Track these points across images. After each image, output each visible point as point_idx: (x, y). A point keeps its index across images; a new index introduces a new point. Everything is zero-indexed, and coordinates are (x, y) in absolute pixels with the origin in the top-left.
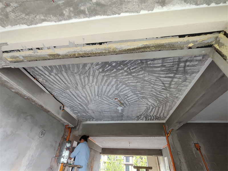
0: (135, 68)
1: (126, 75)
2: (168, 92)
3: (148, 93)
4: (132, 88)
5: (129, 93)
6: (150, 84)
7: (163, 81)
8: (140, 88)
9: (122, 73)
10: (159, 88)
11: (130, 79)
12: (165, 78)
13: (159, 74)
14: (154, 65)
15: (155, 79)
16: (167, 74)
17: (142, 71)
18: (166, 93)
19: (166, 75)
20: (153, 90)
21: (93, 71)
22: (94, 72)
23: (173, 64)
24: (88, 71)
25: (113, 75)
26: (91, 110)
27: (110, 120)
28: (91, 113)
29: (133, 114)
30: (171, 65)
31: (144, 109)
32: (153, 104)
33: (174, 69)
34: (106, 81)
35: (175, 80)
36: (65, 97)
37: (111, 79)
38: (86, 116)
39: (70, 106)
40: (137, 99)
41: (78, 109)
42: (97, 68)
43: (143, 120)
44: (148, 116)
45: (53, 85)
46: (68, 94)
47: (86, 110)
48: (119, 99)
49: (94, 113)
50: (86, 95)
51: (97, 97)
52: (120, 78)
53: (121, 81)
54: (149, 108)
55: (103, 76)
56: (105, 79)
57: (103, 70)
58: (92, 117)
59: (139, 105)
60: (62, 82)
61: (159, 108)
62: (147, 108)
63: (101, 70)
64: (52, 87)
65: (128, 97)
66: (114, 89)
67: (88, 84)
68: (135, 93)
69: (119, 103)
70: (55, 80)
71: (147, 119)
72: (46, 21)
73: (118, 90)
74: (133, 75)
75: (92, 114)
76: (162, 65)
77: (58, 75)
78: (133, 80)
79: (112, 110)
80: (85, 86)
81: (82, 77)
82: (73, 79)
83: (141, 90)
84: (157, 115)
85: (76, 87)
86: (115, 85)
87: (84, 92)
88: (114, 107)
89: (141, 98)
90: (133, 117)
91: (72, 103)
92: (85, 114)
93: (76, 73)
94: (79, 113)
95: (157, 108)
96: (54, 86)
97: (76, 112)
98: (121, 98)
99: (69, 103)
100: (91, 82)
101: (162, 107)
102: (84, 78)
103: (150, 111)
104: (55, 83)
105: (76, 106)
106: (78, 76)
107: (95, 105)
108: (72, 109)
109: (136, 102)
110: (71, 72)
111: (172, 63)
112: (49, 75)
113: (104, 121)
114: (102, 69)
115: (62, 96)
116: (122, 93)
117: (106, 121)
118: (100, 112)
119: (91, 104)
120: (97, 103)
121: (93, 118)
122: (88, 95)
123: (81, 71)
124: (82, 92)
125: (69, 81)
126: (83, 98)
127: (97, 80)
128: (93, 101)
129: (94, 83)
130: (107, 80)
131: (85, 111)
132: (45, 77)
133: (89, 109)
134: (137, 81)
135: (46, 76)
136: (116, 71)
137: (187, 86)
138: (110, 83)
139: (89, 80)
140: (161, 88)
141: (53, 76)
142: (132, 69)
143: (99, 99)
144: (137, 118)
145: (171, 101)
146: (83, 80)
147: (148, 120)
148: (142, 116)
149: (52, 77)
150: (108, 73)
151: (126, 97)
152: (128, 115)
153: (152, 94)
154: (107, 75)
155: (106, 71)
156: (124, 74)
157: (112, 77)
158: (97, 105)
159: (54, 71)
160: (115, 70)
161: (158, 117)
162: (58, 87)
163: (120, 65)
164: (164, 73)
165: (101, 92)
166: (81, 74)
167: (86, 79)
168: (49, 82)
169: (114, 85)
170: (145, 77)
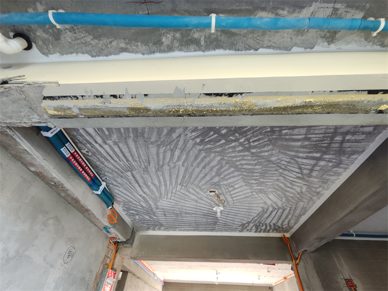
0: (259, 140)
1: (240, 151)
2: (304, 183)
3: (271, 183)
4: (245, 173)
5: (237, 182)
6: (278, 168)
7: (302, 163)
8: (258, 174)
9: (234, 147)
10: (291, 175)
11: (245, 158)
12: (306, 158)
13: (298, 152)
14: (291, 137)
15: (288, 160)
16: (309, 152)
17: (269, 145)
18: (301, 185)
19: (309, 155)
20: (281, 178)
21: (185, 141)
22: (186, 143)
23: (323, 137)
24: (175, 141)
25: (218, 150)
26: (161, 210)
27: (191, 230)
28: (160, 215)
29: (235, 220)
30: (320, 139)
31: (257, 212)
32: (275, 203)
33: (324, 145)
34: (202, 159)
35: (322, 163)
36: (120, 184)
37: (212, 156)
38: (150, 220)
39: (124, 202)
40: (249, 193)
41: (138, 207)
42: (193, 137)
43: (250, 231)
44: (261, 225)
45: (105, 161)
46: (128, 180)
47: (152, 210)
48: (217, 192)
49: (165, 215)
50: (160, 182)
51: (179, 187)
52: (229, 155)
53: (229, 160)
54: (267, 210)
55: (200, 151)
56: (202, 157)
57: (202, 141)
58: (159, 223)
59: (249, 204)
60: (123, 158)
61: (283, 211)
62: (263, 211)
63: (198, 140)
64: (102, 165)
65: (235, 189)
66: (214, 174)
67: (169, 162)
68: (248, 183)
69: (215, 199)
70: (111, 153)
71: (259, 230)
72: (127, 52)
73: (219, 176)
74: (253, 151)
75: (161, 217)
76: (305, 138)
77: (119, 144)
78: (250, 160)
79: (199, 211)
80: (162, 166)
81: (162, 150)
82: (145, 153)
83: (260, 178)
84: (277, 222)
85: (146, 168)
86: (217, 168)
87: (158, 177)
88: (204, 206)
89: (256, 192)
90: (234, 225)
91: (130, 195)
92: (148, 218)
93: (152, 143)
94: (137, 215)
95: (281, 210)
96: (106, 163)
97: (132, 213)
98: (221, 190)
99: (125, 196)
100: (175, 161)
101: (289, 209)
102: (165, 152)
103: (266, 215)
104: (109, 158)
105: (135, 202)
106: (156, 148)
107: (171, 201)
108: (126, 208)
109: (246, 199)
110: (145, 141)
111: (321, 136)
112: (101, 143)
113: (181, 230)
114: (200, 138)
115: (115, 183)
116: (225, 181)
117: (184, 230)
118: (177, 215)
119: (165, 199)
120: (176, 197)
121: (162, 225)
122: (163, 183)
123: (162, 139)
124: (154, 177)
125: (136, 155)
126: (152, 187)
127: (186, 157)
128: (170, 194)
129: (180, 163)
130: (205, 157)
131: (150, 211)
132: (93, 146)
133: (158, 208)
134: (256, 162)
135: (97, 146)
136: (224, 143)
137: (339, 174)
138: (209, 163)
139: (172, 155)
140: (295, 177)
141: (110, 146)
142: (254, 142)
143: (182, 191)
144: (241, 228)
145: (307, 199)
146: (161, 156)
147: (260, 232)
148: (251, 225)
149: (107, 147)
150: (209, 146)
151: (230, 189)
152: (227, 221)
153: (278, 185)
154: (207, 149)
155: (207, 142)
156: (237, 149)
157: (215, 152)
158: (175, 202)
159: (115, 137)
160: (223, 141)
161: (279, 227)
162: (112, 167)
163: (234, 134)
164: (305, 150)
165: (189, 179)
166: (160, 145)
167: (169, 154)
168: (99, 156)
169: (215, 166)
170: (272, 155)
